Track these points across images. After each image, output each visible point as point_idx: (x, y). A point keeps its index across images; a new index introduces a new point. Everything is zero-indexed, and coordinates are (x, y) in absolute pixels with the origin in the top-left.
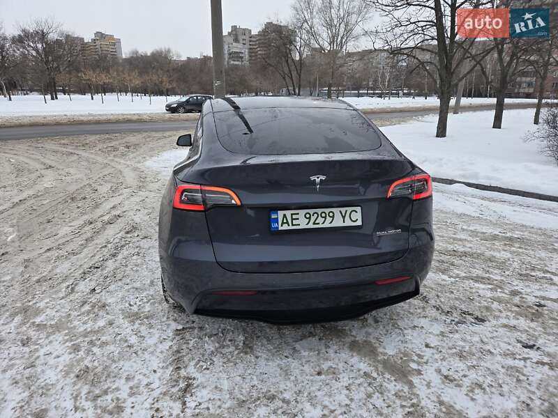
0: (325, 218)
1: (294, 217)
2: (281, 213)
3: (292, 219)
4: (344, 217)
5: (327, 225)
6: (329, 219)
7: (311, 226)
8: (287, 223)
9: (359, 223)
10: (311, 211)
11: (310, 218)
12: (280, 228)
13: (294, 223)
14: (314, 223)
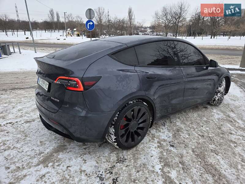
5: (43, 87)
9: (47, 90)
11: (42, 82)
14: (42, 85)
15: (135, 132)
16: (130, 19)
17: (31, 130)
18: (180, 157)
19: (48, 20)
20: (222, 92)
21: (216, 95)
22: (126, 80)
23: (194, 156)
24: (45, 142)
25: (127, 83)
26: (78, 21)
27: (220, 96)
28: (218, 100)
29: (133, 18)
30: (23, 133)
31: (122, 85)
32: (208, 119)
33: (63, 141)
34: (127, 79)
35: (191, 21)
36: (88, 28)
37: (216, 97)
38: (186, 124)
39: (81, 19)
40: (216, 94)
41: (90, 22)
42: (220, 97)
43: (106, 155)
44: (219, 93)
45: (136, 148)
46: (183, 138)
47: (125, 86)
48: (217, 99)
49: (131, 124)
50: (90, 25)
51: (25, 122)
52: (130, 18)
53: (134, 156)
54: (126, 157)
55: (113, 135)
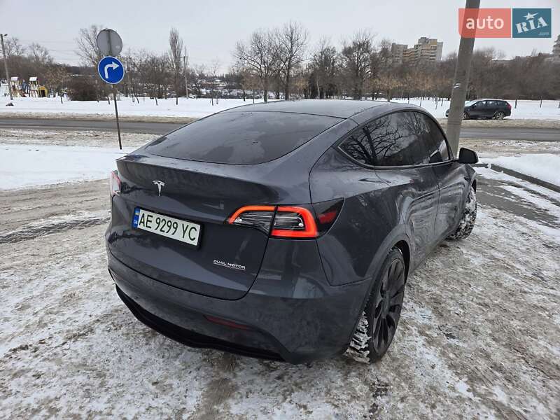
0: (170, 227)
1: (150, 219)
2: (142, 212)
3: (148, 221)
4: (184, 232)
5: (169, 235)
6: (172, 230)
7: (158, 232)
8: (144, 223)
9: (195, 243)
10: (162, 217)
11: (159, 224)
12: (139, 226)
13: (148, 225)
14: (161, 230)
15: (387, 318)
16: (177, 57)
17: (104, 357)
18: (484, 356)
21: (463, 219)
23: (502, 348)
24: (168, 382)
26: (37, 57)
27: (469, 219)
28: (465, 227)
29: (183, 54)
30: (87, 370)
32: (466, 269)
33: (210, 369)
35: (310, 66)
36: (107, 77)
37: (463, 222)
38: (437, 286)
39: (46, 53)
41: (111, 63)
43: (339, 382)
45: (389, 355)
46: (456, 315)
50: (110, 69)
51: (70, 339)
52: (175, 56)
53: (399, 374)
54: (384, 380)
55: (364, 333)
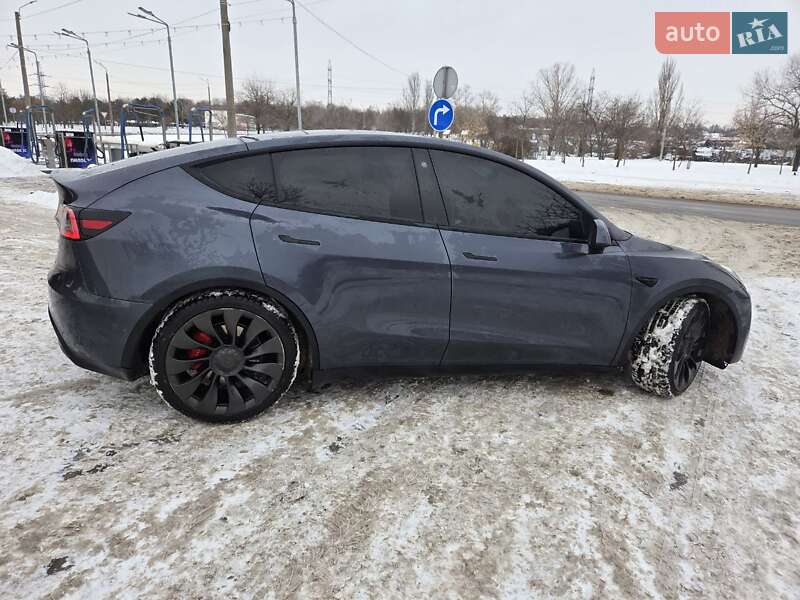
15: (233, 380)
19: (402, 105)
20: (664, 346)
21: (645, 354)
22: (202, 232)
25: (203, 238)
28: (651, 371)
31: (185, 241)
34: (206, 231)
36: (435, 124)
37: (645, 360)
40: (643, 348)
41: (442, 107)
42: (657, 363)
44: (655, 348)
47: (196, 246)
48: (647, 368)
49: (216, 352)
